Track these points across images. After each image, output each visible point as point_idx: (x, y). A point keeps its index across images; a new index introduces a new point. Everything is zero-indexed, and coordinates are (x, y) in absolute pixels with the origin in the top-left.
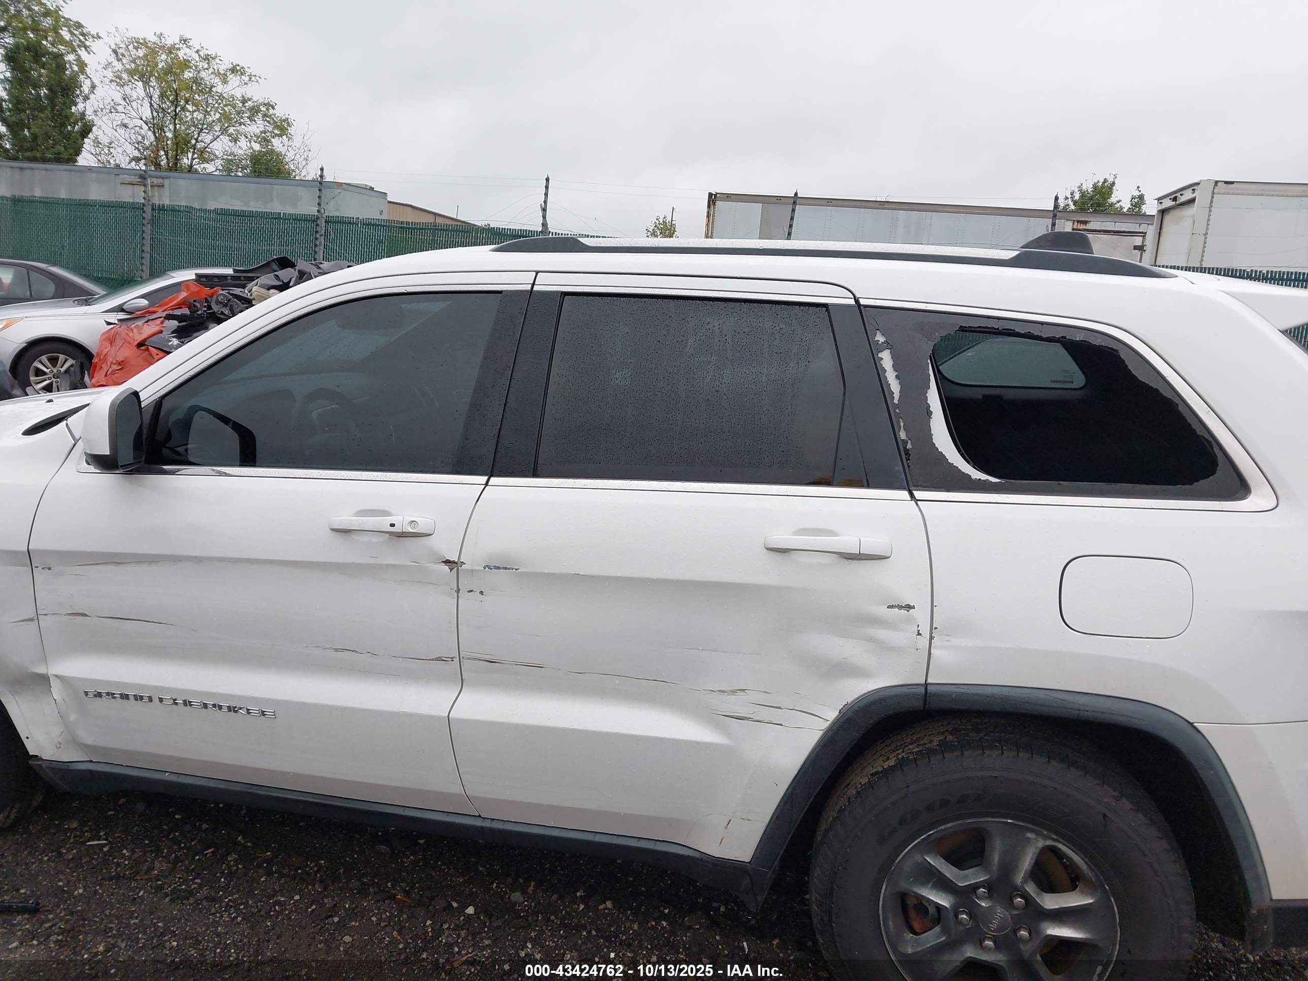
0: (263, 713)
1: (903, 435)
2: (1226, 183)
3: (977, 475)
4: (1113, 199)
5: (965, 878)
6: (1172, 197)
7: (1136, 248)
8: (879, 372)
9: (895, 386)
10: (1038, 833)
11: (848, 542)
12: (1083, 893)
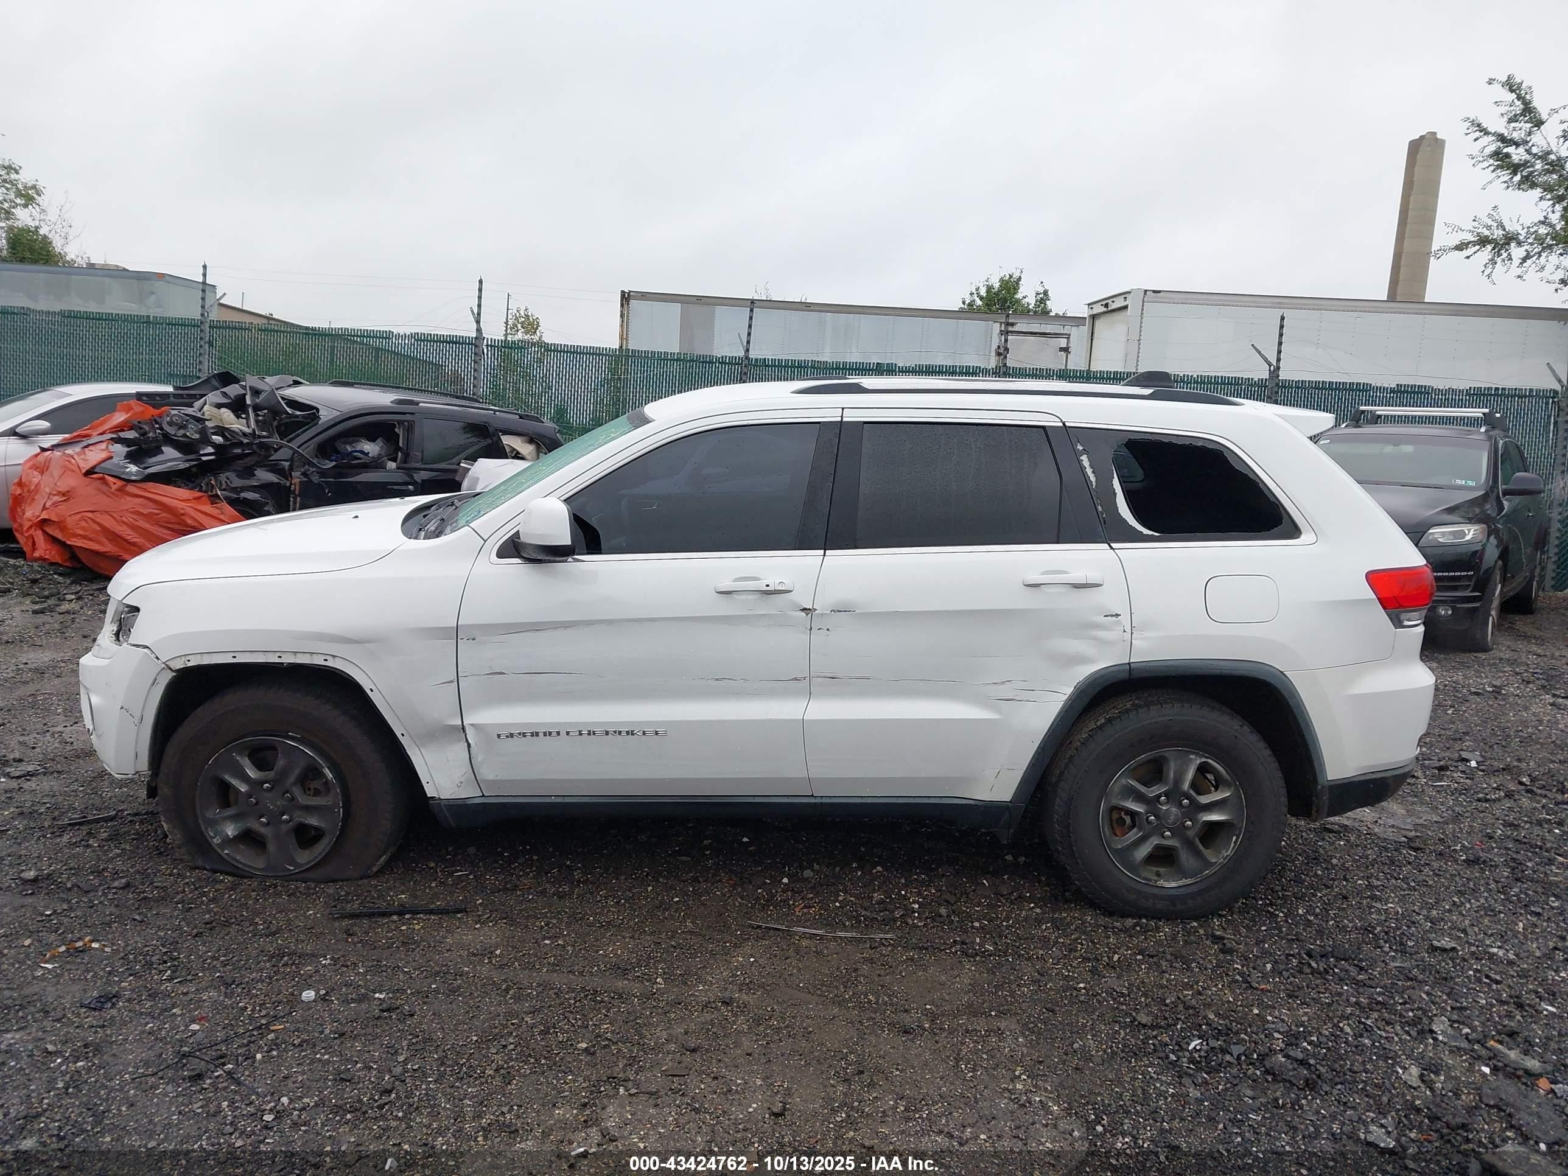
0: (657, 733)
1: (1100, 509)
2: (1154, 292)
3: (1146, 532)
4: (1019, 296)
5: (1153, 792)
6: (1104, 303)
7: (1061, 349)
8: (1082, 469)
9: (1093, 478)
10: (1196, 754)
11: (1078, 577)
12: (1222, 791)
